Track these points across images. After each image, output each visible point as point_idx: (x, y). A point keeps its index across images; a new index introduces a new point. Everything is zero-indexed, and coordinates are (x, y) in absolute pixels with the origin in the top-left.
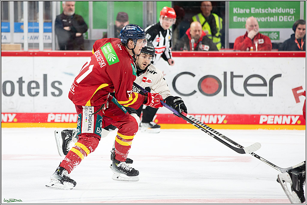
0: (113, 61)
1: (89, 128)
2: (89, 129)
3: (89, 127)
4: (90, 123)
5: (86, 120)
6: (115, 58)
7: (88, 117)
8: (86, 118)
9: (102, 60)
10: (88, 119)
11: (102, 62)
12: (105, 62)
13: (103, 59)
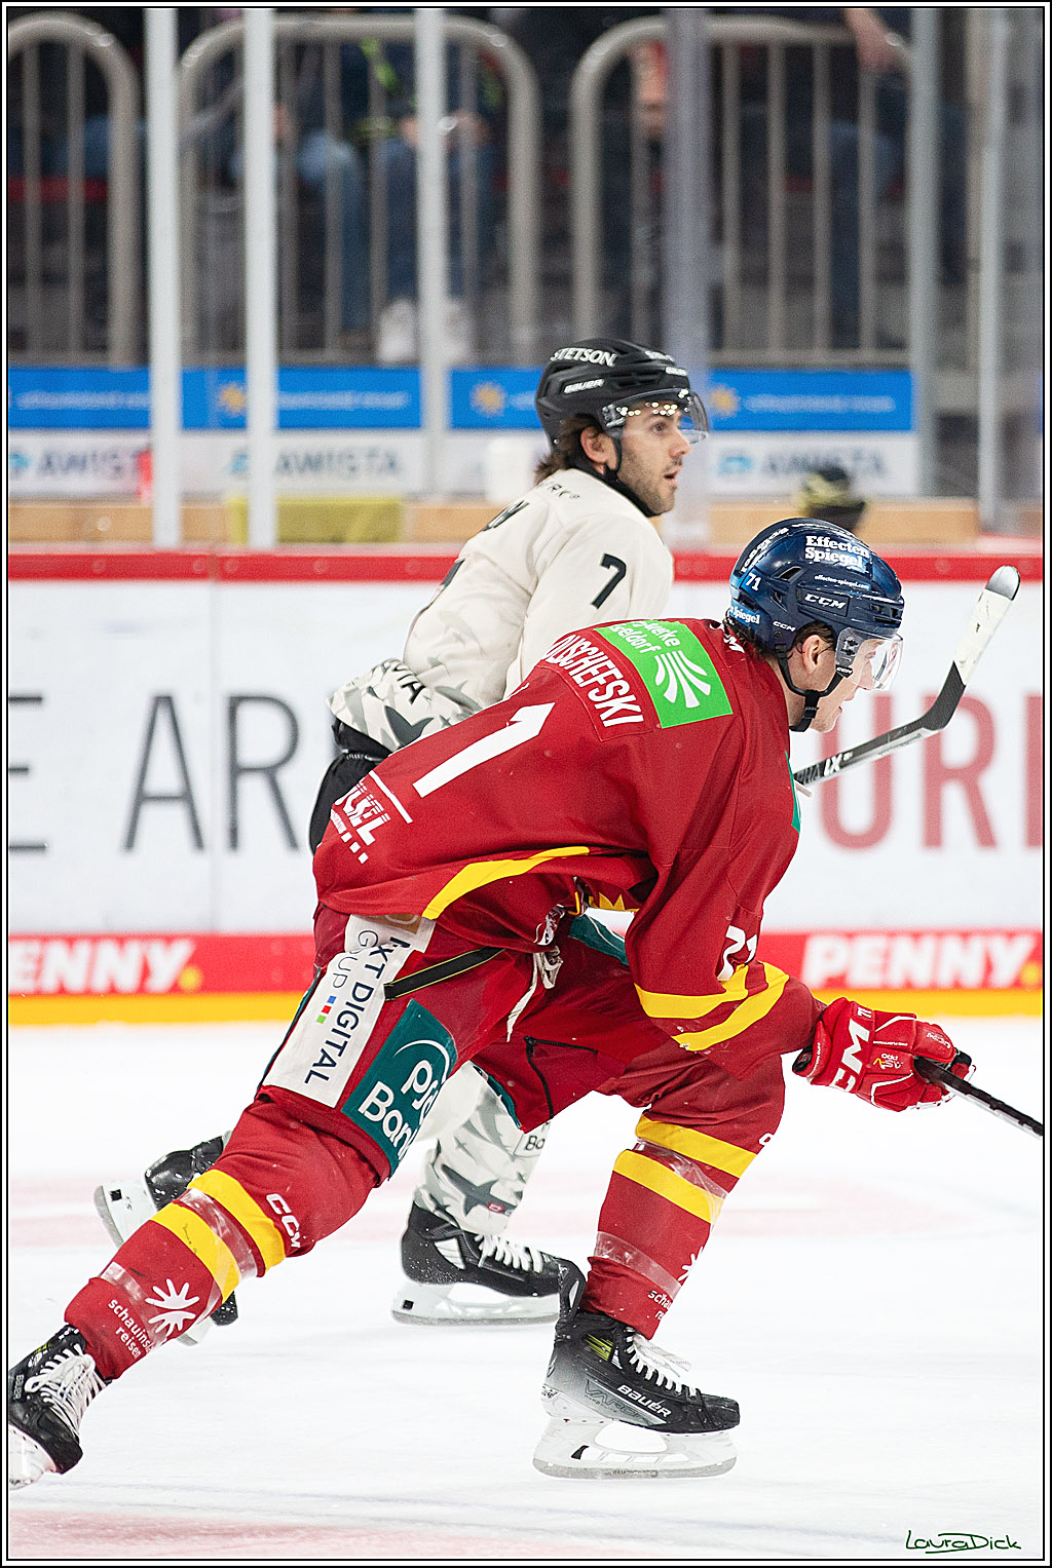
0: (692, 702)
1: (320, 1064)
2: (317, 1069)
3: (326, 1061)
4: (340, 1040)
5: (327, 1010)
6: (706, 689)
7: (344, 996)
8: (332, 999)
9: (612, 678)
10: (338, 1007)
11: (616, 696)
12: (632, 698)
13: (619, 675)
